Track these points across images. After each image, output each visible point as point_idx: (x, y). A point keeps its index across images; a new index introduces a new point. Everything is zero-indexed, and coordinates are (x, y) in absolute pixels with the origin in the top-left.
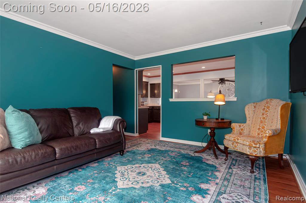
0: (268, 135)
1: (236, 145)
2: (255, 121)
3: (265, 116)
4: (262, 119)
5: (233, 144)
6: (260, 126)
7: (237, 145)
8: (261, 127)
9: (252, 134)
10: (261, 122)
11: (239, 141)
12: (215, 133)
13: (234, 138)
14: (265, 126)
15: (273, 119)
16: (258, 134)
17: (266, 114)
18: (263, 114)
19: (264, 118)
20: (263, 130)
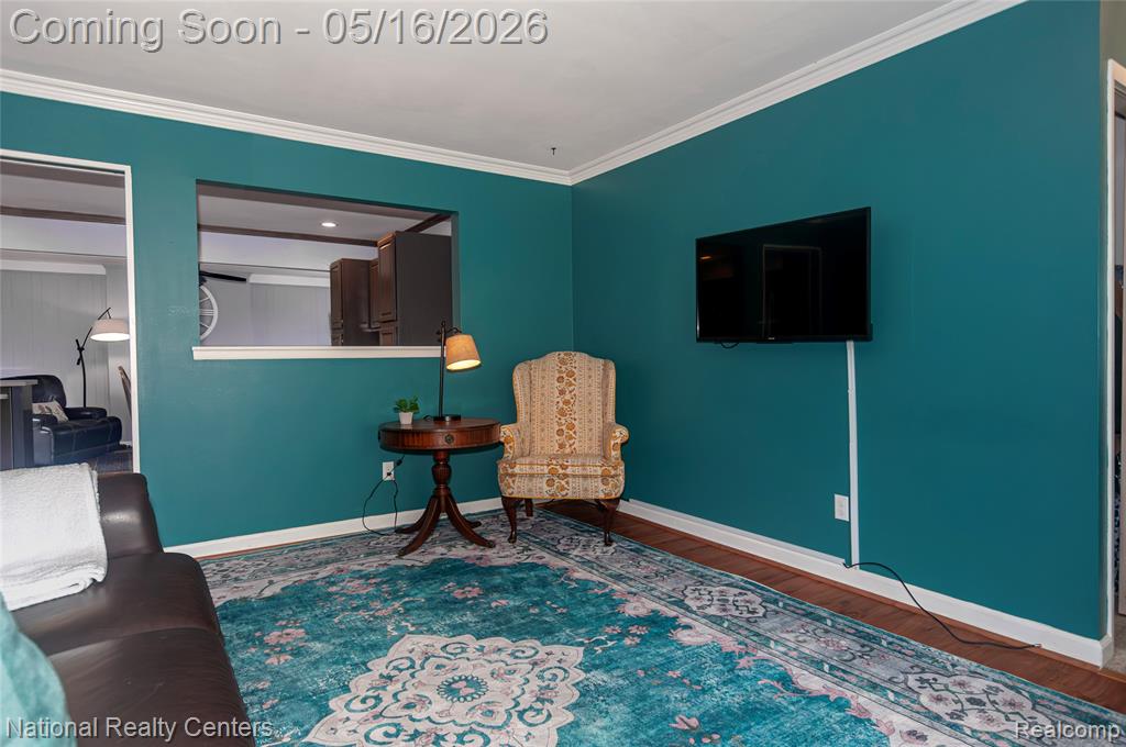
0: (619, 441)
1: (563, 483)
2: (543, 412)
3: (568, 397)
4: (561, 405)
5: (550, 483)
6: (560, 424)
7: (567, 483)
8: (564, 427)
9: (542, 448)
10: (562, 413)
11: (569, 471)
12: (449, 467)
13: (548, 465)
14: (576, 423)
15: (590, 403)
16: (562, 446)
17: (570, 392)
18: (562, 392)
19: (566, 402)
20: (571, 433)
